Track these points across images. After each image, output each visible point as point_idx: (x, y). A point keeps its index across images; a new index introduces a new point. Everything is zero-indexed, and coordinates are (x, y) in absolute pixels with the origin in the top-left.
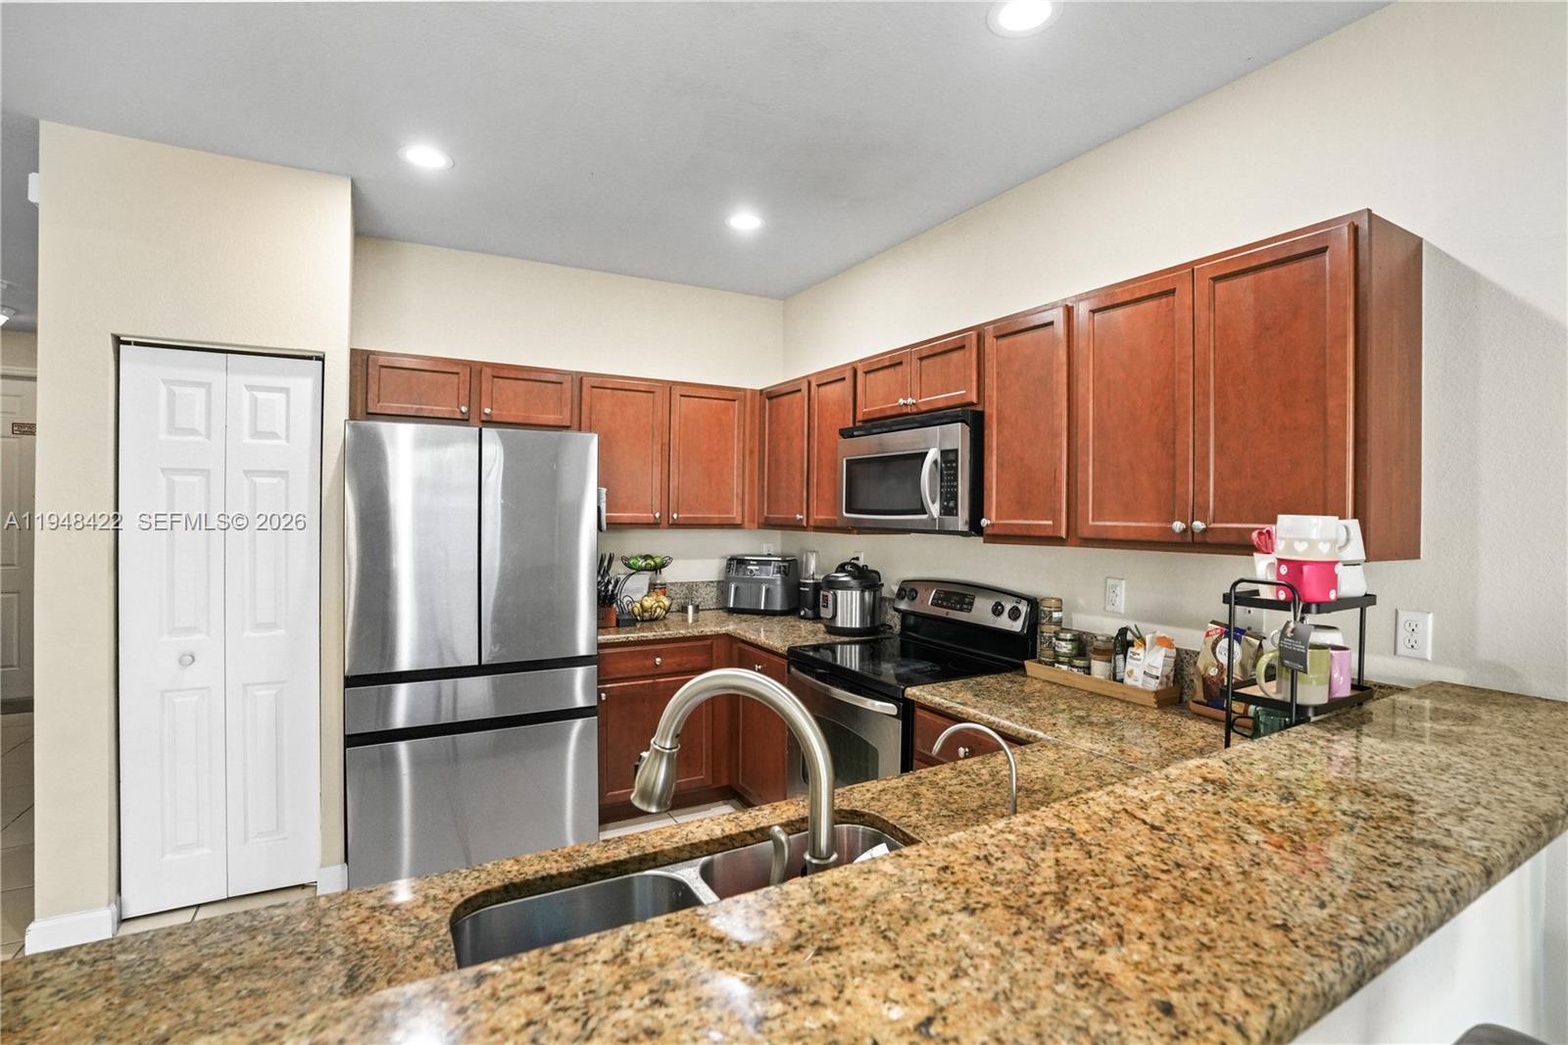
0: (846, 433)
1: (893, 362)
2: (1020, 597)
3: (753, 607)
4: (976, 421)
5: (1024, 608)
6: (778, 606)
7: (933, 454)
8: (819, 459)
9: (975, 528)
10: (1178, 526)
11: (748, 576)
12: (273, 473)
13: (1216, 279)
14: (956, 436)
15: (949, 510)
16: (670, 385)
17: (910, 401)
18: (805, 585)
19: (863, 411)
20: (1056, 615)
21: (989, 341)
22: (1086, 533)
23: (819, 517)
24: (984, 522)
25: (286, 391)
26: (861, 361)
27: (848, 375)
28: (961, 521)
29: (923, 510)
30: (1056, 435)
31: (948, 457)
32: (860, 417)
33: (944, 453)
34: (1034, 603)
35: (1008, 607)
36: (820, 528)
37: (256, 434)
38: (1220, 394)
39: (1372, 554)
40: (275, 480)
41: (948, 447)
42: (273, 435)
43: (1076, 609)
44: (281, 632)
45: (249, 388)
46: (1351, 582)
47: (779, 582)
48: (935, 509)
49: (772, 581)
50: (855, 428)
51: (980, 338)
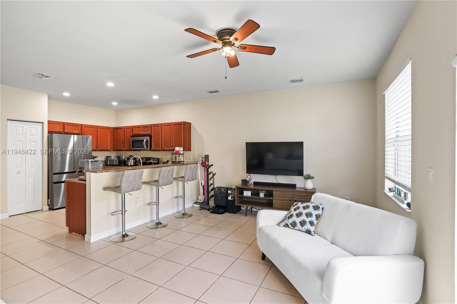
0: (131, 136)
1: (139, 127)
2: (157, 158)
3: (113, 164)
4: (151, 137)
5: (157, 160)
6: (117, 164)
7: (145, 140)
8: (126, 140)
9: (151, 150)
10: (171, 148)
11: (112, 159)
12: (35, 142)
13: (175, 125)
14: (148, 138)
15: (147, 147)
16: (97, 126)
17: (142, 133)
18: (123, 160)
19: (134, 133)
20: (161, 160)
21: (152, 127)
22: (163, 150)
23: (126, 149)
24: (152, 149)
25: (36, 128)
26: (134, 126)
27: (132, 128)
28: (149, 149)
29: (144, 147)
30: (160, 139)
31: (147, 141)
32: (133, 134)
33: (146, 140)
34: (158, 159)
35: (155, 160)
36: (126, 150)
37: (31, 135)
38: (174, 136)
39: (184, 150)
40: (34, 143)
41: (147, 139)
42: (34, 135)
43: (163, 159)
44: (35, 168)
45: (29, 127)
46: (182, 152)
47: (117, 160)
48: (145, 147)
49: (116, 160)
50: (133, 136)
51: (151, 126)
